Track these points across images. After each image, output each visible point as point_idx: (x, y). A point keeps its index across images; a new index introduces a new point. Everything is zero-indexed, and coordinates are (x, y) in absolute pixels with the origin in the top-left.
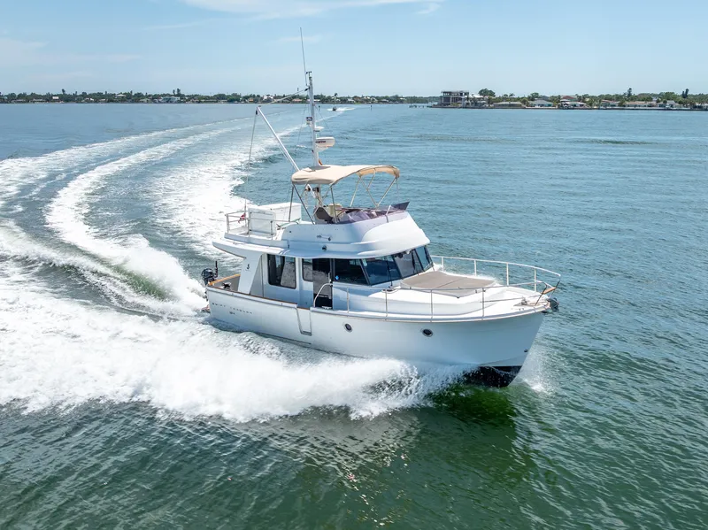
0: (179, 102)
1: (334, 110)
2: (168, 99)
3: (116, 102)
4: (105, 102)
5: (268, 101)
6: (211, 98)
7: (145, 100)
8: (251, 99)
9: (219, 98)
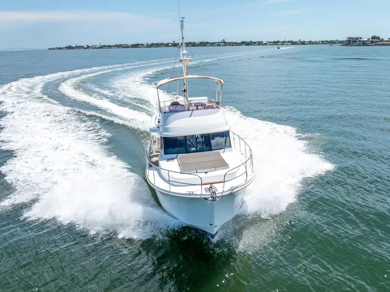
0: (224, 46)
1: (278, 48)
2: (219, 44)
3: (196, 46)
4: (191, 46)
5: (266, 44)
6: (239, 43)
7: (208, 45)
8: (257, 44)
9: (243, 43)
